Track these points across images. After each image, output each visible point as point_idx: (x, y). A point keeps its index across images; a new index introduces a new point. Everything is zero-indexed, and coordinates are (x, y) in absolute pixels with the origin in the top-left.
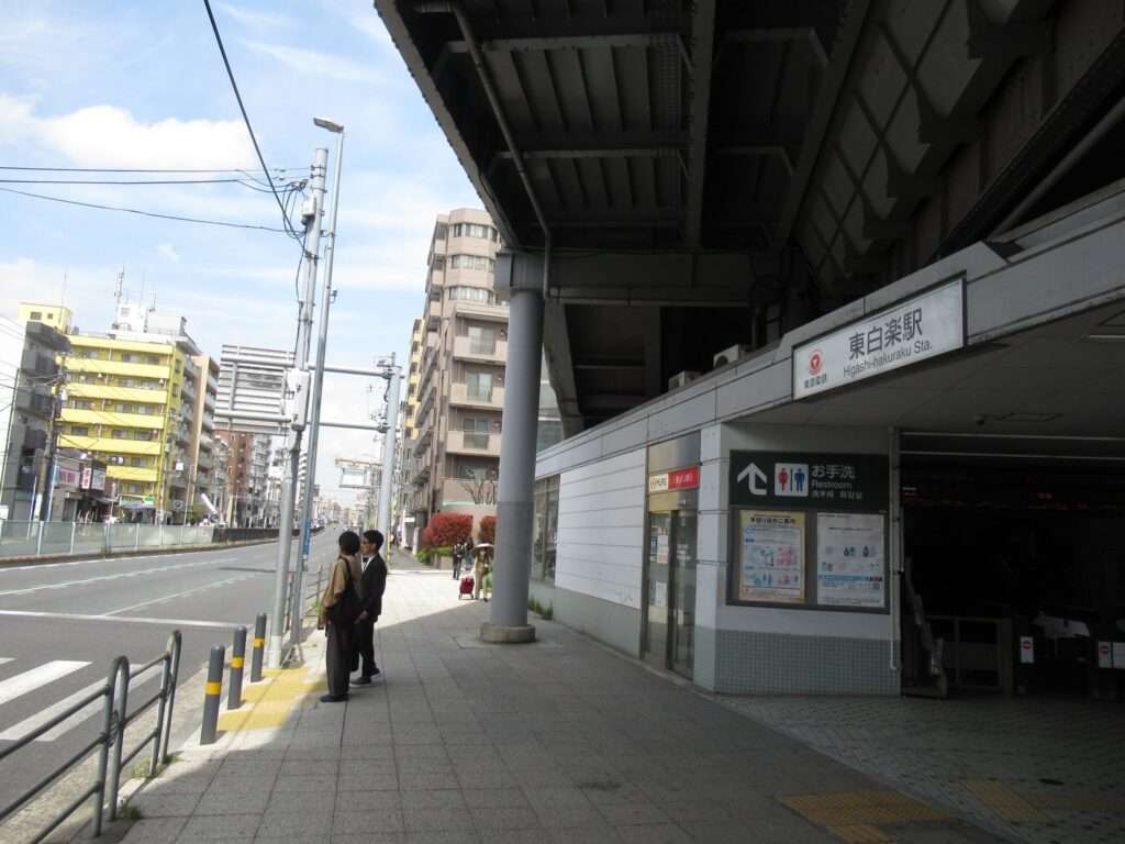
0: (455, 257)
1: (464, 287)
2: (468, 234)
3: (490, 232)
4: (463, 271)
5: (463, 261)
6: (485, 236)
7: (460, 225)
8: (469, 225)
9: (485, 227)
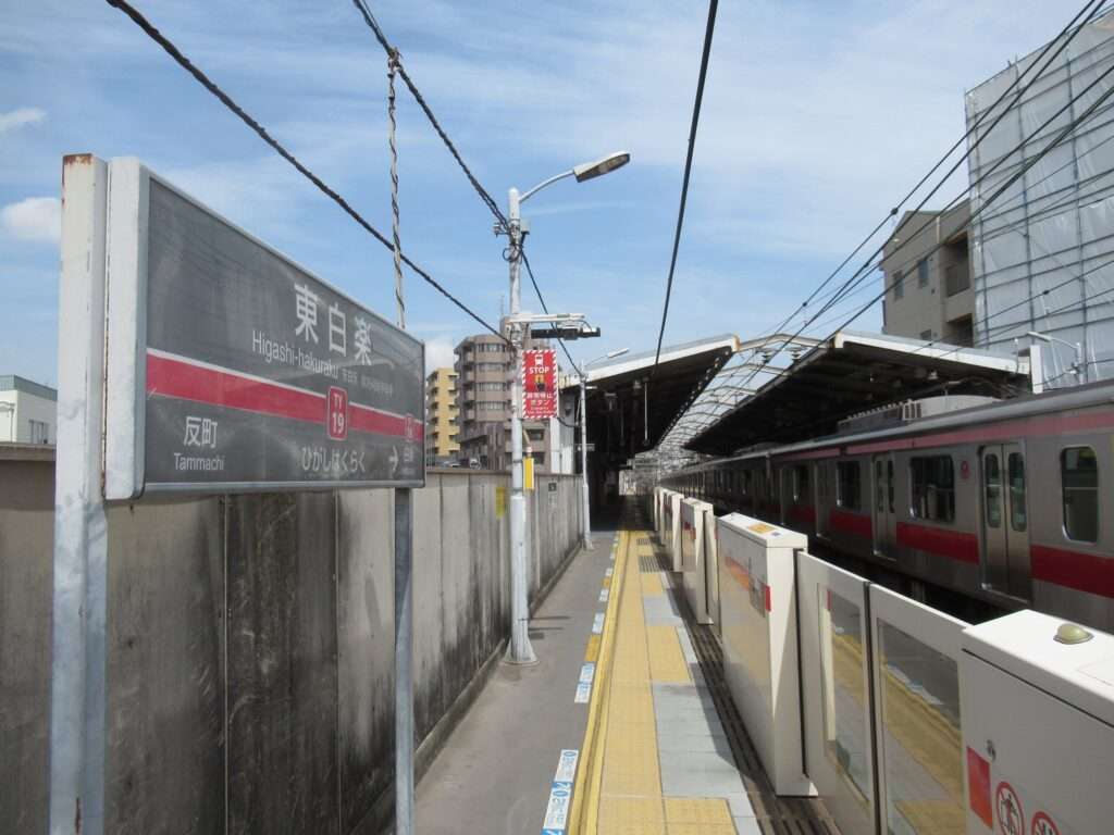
0: (481, 364)
1: (489, 383)
2: (488, 350)
3: (501, 347)
4: (487, 373)
5: (487, 368)
6: (498, 350)
7: (483, 345)
8: (488, 344)
9: (498, 345)
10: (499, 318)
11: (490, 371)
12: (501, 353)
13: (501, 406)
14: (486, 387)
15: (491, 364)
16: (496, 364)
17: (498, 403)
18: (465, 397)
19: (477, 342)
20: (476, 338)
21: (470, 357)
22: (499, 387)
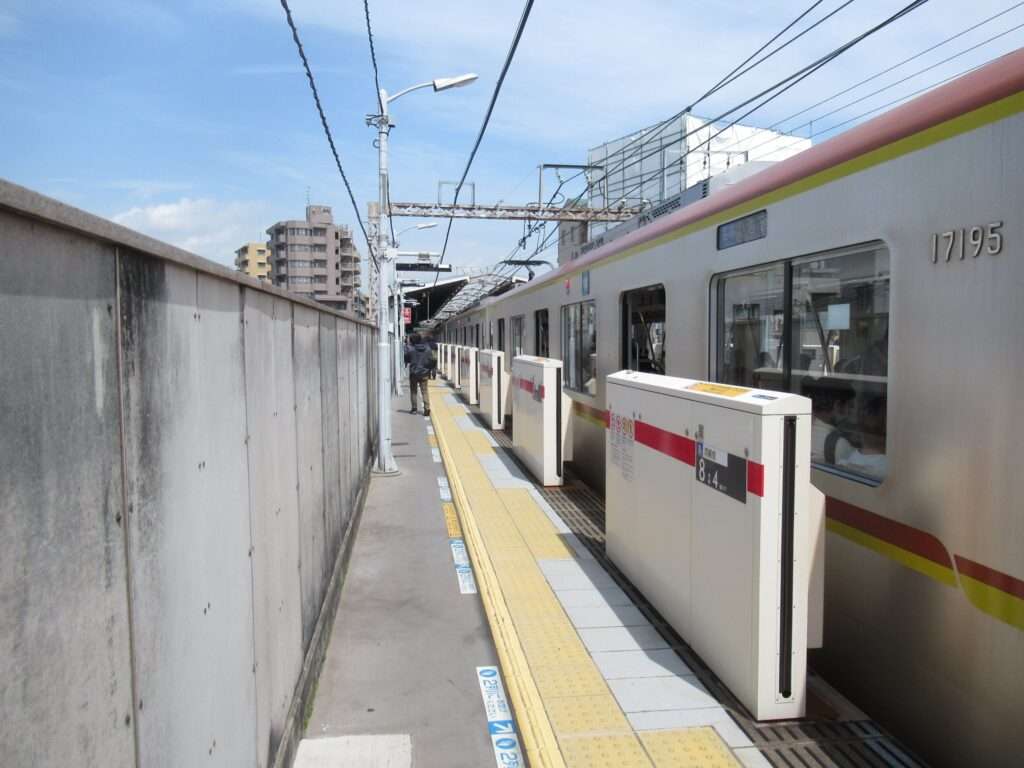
0: (292, 245)
2: (298, 234)
4: (298, 253)
5: (297, 248)
6: (306, 234)
7: (293, 229)
8: (298, 229)
9: (306, 230)
10: (305, 205)
11: (300, 251)
12: (308, 237)
13: (309, 280)
14: (297, 264)
15: (300, 245)
16: (305, 245)
17: (307, 277)
18: (278, 271)
19: (290, 226)
20: (287, 223)
21: (282, 238)
22: (308, 264)
